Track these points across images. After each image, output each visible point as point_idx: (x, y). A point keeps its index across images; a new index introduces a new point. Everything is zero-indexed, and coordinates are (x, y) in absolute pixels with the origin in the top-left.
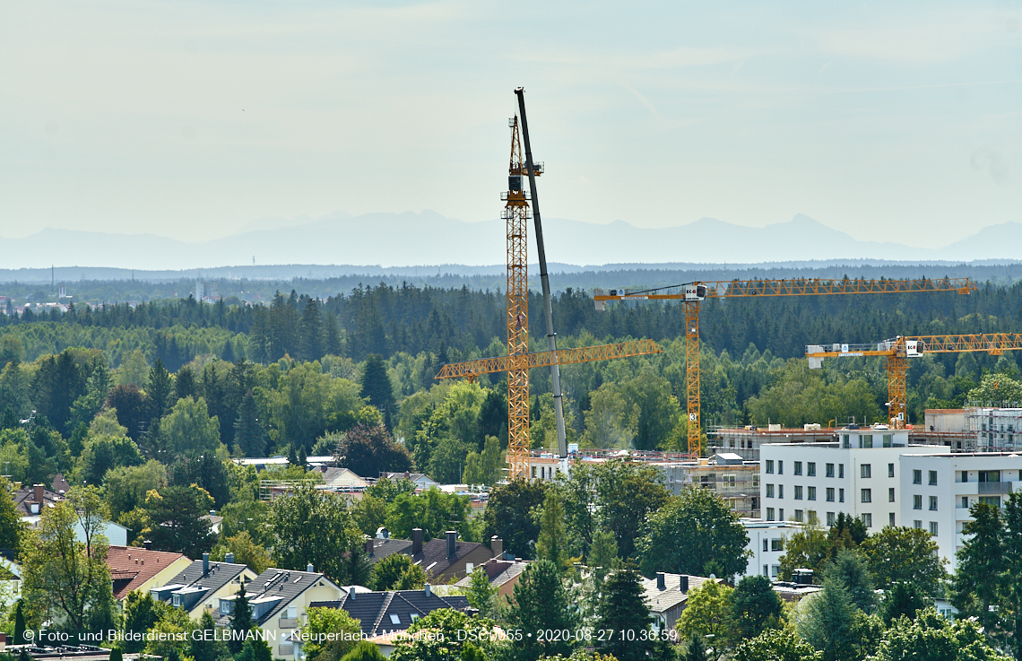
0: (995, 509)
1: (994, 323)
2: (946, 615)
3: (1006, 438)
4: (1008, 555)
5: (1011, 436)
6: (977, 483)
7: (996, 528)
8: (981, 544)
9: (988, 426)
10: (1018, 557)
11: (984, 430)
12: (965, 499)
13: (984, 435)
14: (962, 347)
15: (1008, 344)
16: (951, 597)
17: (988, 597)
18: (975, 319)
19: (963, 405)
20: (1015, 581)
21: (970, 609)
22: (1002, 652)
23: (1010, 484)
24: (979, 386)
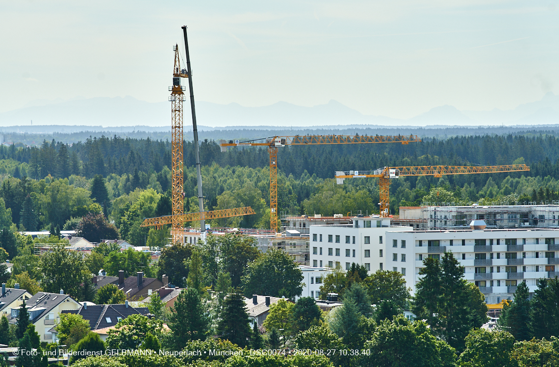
0: (437, 261)
1: (437, 160)
2: (409, 318)
3: (443, 222)
4: (444, 286)
5: (446, 221)
6: (427, 247)
7: (437, 271)
8: (429, 280)
9: (433, 216)
10: (449, 287)
11: (431, 218)
12: (421, 255)
13: (431, 221)
14: (420, 173)
15: (444, 171)
16: (412, 309)
17: (433, 309)
18: (427, 158)
19: (420, 204)
20: (447, 300)
21: (423, 315)
22: (440, 339)
23: (445, 247)
24: (429, 194)
